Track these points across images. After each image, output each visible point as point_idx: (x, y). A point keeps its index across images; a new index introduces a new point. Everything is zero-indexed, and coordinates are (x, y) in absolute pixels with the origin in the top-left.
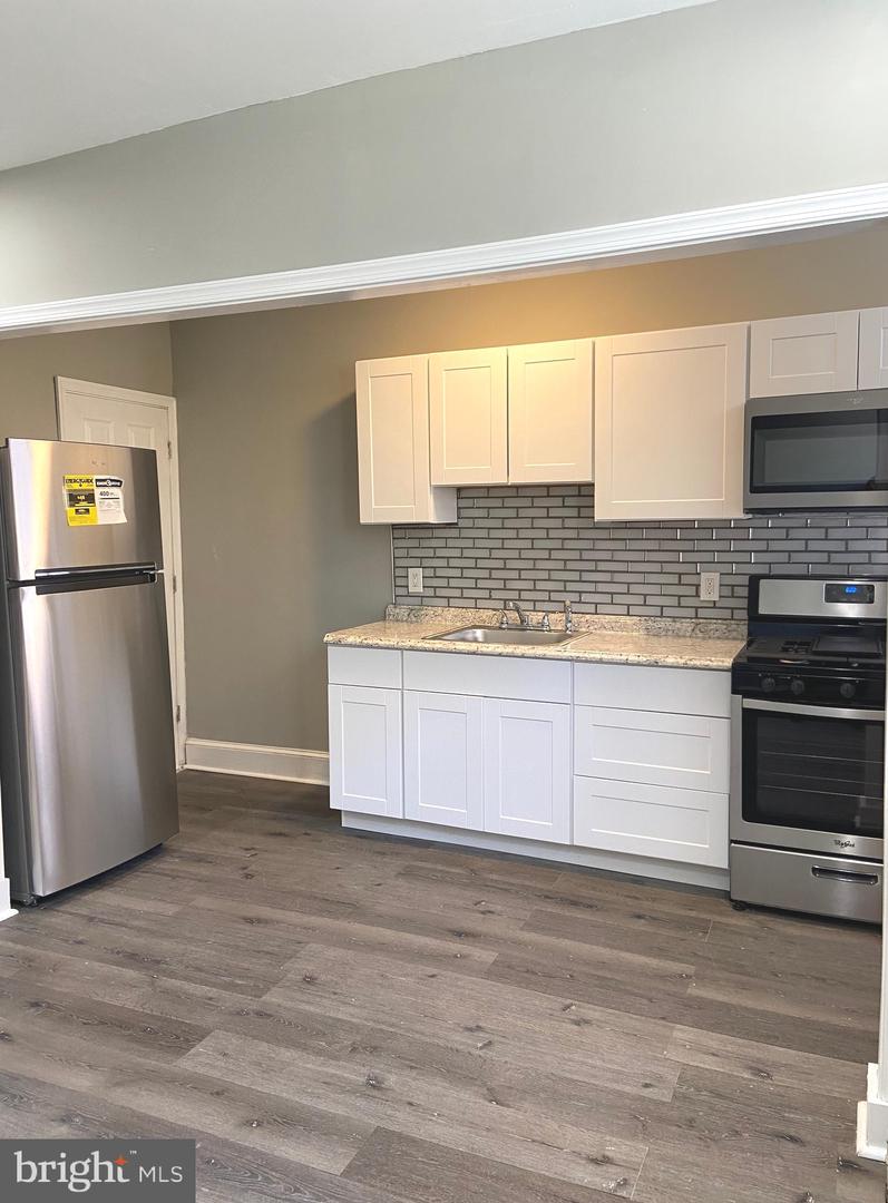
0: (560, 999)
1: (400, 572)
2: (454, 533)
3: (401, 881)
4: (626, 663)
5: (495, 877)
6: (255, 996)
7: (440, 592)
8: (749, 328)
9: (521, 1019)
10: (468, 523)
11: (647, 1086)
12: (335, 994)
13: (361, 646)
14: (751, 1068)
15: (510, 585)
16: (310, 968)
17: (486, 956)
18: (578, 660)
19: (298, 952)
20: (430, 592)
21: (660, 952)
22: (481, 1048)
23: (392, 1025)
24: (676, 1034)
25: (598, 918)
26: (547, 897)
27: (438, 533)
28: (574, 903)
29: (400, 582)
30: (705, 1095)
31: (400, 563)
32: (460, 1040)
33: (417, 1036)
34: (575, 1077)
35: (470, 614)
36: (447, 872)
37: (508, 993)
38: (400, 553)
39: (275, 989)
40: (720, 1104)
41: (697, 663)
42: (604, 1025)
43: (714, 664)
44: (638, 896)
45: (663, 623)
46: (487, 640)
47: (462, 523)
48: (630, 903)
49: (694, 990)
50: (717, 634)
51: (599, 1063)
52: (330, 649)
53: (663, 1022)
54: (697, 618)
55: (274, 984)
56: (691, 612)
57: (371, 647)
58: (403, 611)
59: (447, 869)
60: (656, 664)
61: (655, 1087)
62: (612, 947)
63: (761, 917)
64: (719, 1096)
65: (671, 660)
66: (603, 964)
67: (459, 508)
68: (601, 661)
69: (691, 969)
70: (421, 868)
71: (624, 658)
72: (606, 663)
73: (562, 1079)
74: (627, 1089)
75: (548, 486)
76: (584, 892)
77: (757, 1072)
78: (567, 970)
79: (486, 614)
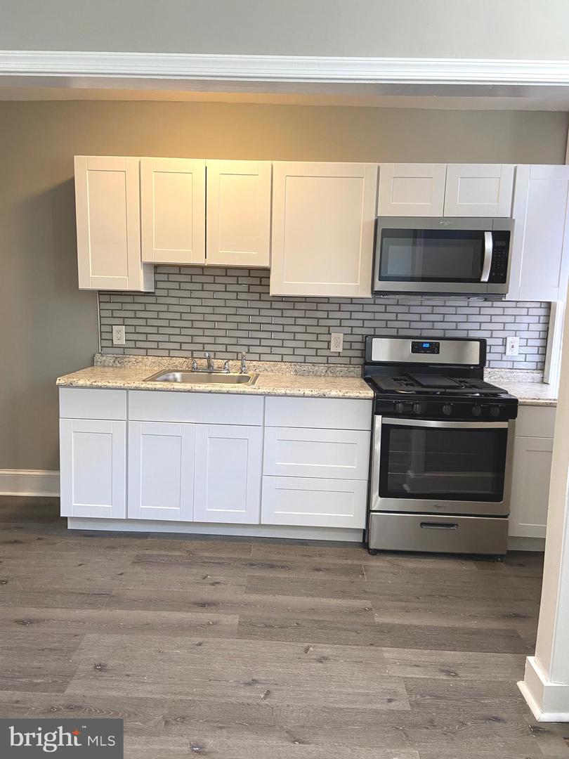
0: (299, 644)
1: (104, 329)
2: (152, 300)
3: (138, 568)
4: (304, 396)
5: (207, 554)
6: (58, 691)
7: (139, 344)
8: (379, 168)
9: (281, 667)
10: (164, 293)
11: (390, 701)
12: (128, 676)
13: (91, 387)
14: (443, 671)
15: (197, 340)
16: (95, 656)
17: (230, 619)
18: (269, 395)
19: (79, 643)
20: (132, 344)
21: (343, 594)
22: (265, 698)
23: (187, 694)
24: (386, 655)
25: (292, 575)
26: (251, 565)
27: (138, 299)
28: (272, 566)
29: (105, 336)
30: (428, 700)
31: (105, 321)
32: (245, 694)
33: (211, 699)
34: (341, 706)
35: (165, 361)
36: (171, 556)
37: (261, 647)
38: (104, 313)
39: (73, 681)
40: (442, 703)
41: (352, 395)
42: (337, 658)
43: (362, 395)
44: (310, 554)
45: (307, 367)
46: (184, 380)
47: (158, 293)
48: (308, 561)
49: (379, 619)
50: (342, 374)
51: (350, 690)
52: (61, 390)
53: (372, 648)
54: (328, 363)
55: (71, 676)
56: (324, 360)
57: (100, 388)
58: (109, 359)
59: (170, 554)
60: (324, 396)
61: (396, 700)
62: (312, 596)
63: (389, 558)
64: (437, 697)
65: (334, 393)
66: (313, 610)
67: (156, 281)
68: (286, 395)
69: (368, 604)
70: (150, 556)
71: (302, 392)
72: (289, 396)
73: (334, 709)
74: (379, 706)
75: (226, 268)
76: (275, 557)
77: (448, 673)
78: (292, 619)
79: (177, 361)
